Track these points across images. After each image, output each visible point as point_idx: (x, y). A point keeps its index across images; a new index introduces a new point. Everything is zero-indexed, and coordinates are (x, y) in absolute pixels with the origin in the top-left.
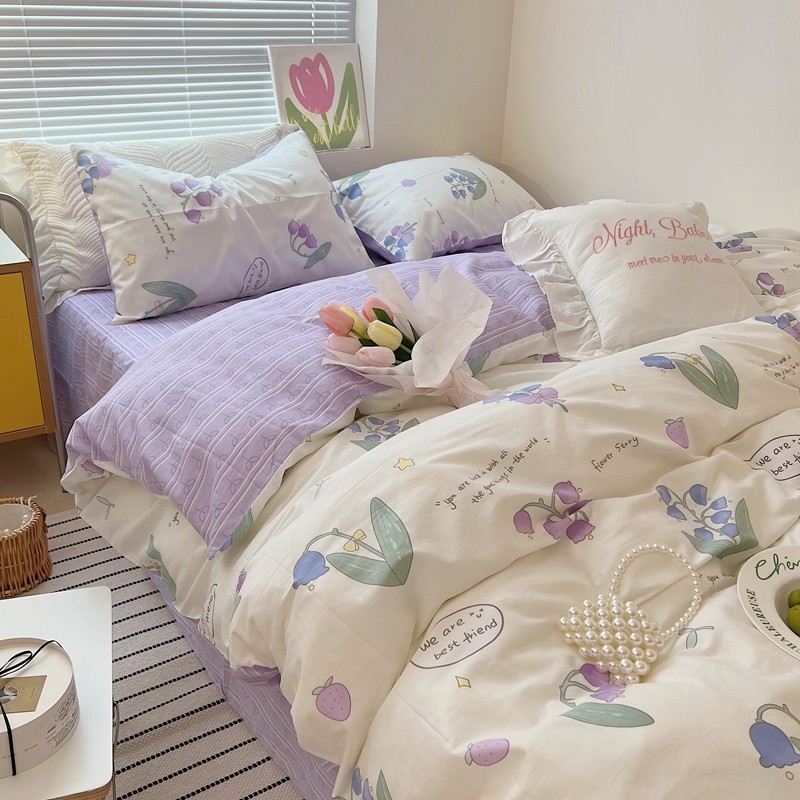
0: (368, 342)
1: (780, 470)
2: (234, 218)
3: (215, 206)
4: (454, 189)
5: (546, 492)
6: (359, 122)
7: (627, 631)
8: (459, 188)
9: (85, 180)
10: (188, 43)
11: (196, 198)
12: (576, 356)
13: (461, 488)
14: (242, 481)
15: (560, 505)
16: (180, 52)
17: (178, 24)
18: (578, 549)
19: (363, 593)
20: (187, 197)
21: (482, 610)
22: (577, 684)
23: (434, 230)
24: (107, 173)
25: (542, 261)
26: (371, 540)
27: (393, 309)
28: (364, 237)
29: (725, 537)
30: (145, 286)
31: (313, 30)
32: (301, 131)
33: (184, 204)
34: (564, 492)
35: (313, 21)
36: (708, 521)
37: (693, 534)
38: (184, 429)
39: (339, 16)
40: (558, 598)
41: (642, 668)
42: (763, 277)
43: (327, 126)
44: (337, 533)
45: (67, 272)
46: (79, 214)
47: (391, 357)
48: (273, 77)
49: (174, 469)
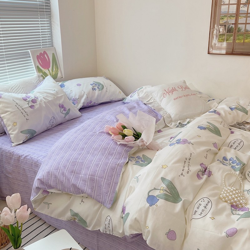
1: (236, 148)
2: (44, 106)
3: (38, 103)
4: (93, 88)
6: (59, 70)
7: (238, 194)
10: (5, 52)
11: (31, 101)
13: (183, 171)
14: (111, 183)
15: (203, 169)
16: (3, 55)
20: (29, 101)
21: (204, 199)
22: (234, 210)
24: (0, 97)
30: (21, 132)
31: (41, 44)
34: (202, 166)
35: (41, 41)
37: (232, 168)
38: (83, 172)
39: (48, 39)
43: (50, 73)
44: (155, 189)
47: (134, 139)
48: (32, 59)
49: (85, 185)
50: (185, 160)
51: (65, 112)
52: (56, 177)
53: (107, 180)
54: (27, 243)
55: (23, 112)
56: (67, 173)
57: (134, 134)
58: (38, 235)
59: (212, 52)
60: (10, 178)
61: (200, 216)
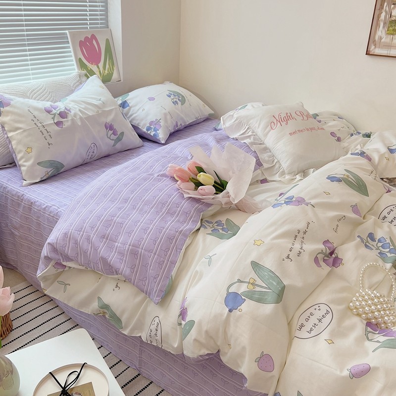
1: (392, 221)
2: (80, 124)
3: (70, 118)
5: (321, 246)
6: (115, 68)
7: (382, 304)
8: (175, 100)
10: (27, 30)
11: (59, 114)
13: (290, 251)
14: (164, 262)
15: (328, 251)
16: (23, 35)
17: (22, 21)
18: (338, 270)
19: (268, 308)
20: (55, 115)
21: (319, 307)
22: (370, 332)
23: (169, 122)
24: (8, 104)
25: (246, 135)
26: (259, 282)
28: (135, 128)
29: (393, 255)
30: (39, 164)
31: (88, 22)
33: (53, 118)
34: (328, 245)
35: (88, 18)
36: (380, 248)
37: (379, 255)
38: (121, 239)
39: (101, 15)
40: (345, 295)
41: (394, 319)
42: (333, 134)
43: (100, 71)
44: (240, 281)
47: (214, 190)
48: (71, 47)
49: (121, 261)
50: (297, 234)
51: (114, 137)
52: (76, 243)
53: (158, 255)
54: (32, 341)
55: (44, 131)
56: (94, 238)
57: (215, 182)
58: (51, 329)
59: (374, 52)
60: (16, 235)
61: (309, 335)
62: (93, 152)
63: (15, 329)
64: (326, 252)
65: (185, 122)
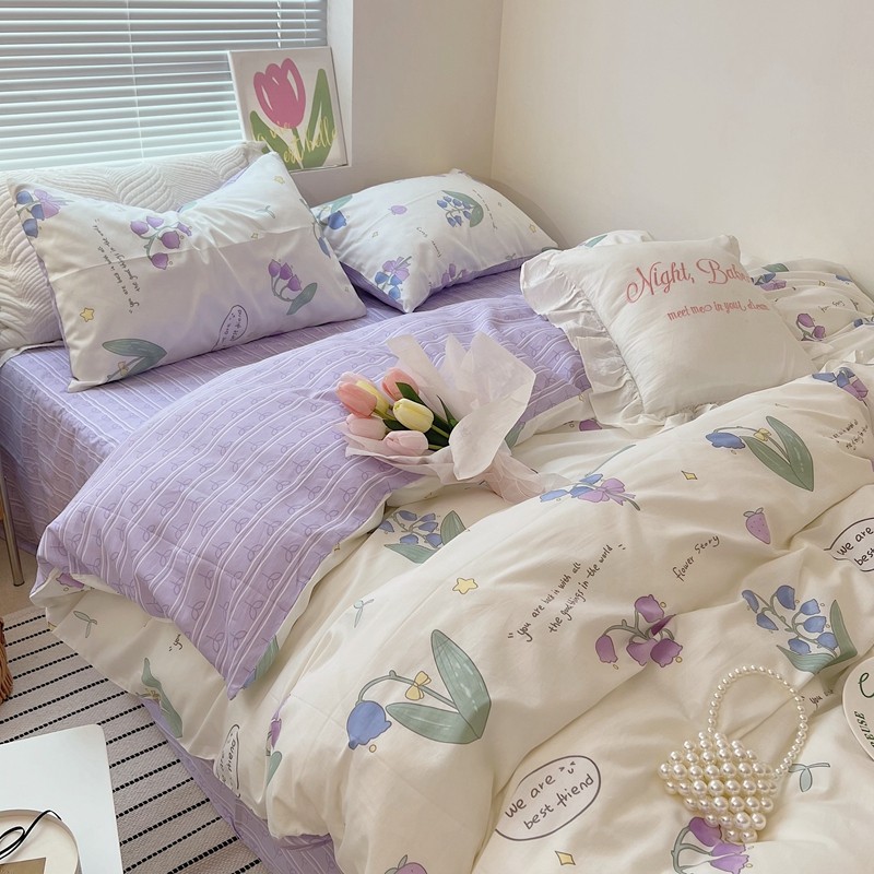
0: (394, 425)
1: (864, 559)
2: (206, 261)
3: (185, 248)
4: (449, 216)
5: (627, 610)
6: (335, 136)
7: (739, 779)
8: (455, 214)
9: (27, 221)
10: (136, 49)
11: (162, 239)
12: (618, 421)
13: (535, 615)
14: (263, 602)
15: (644, 625)
16: (127, 60)
17: (123, 27)
18: (665, 673)
19: (436, 753)
20: (151, 239)
21: (573, 764)
22: (689, 846)
23: (431, 264)
24: (53, 213)
25: (570, 311)
26: (437, 684)
27: (419, 383)
28: (352, 274)
29: (824, 650)
30: (106, 345)
31: (279, 32)
32: (273, 152)
33: (147, 247)
34: (648, 608)
35: (279, 22)
36: (801, 629)
37: (788, 648)
38: (186, 538)
39: (309, 16)
40: (653, 740)
41: (760, 822)
42: (804, 320)
43: (299, 143)
44: (394, 676)
45: (7, 327)
46: (19, 258)
47: (425, 444)
48: (235, 87)
49: (177, 589)
50: (571, 574)
51: (293, 295)
52: (98, 536)
53: (253, 587)
55: (122, 274)
57: (435, 422)
60: (48, 496)
61: (523, 832)
62: (238, 326)
63: (16, 696)
64: (637, 624)
65: (476, 267)
